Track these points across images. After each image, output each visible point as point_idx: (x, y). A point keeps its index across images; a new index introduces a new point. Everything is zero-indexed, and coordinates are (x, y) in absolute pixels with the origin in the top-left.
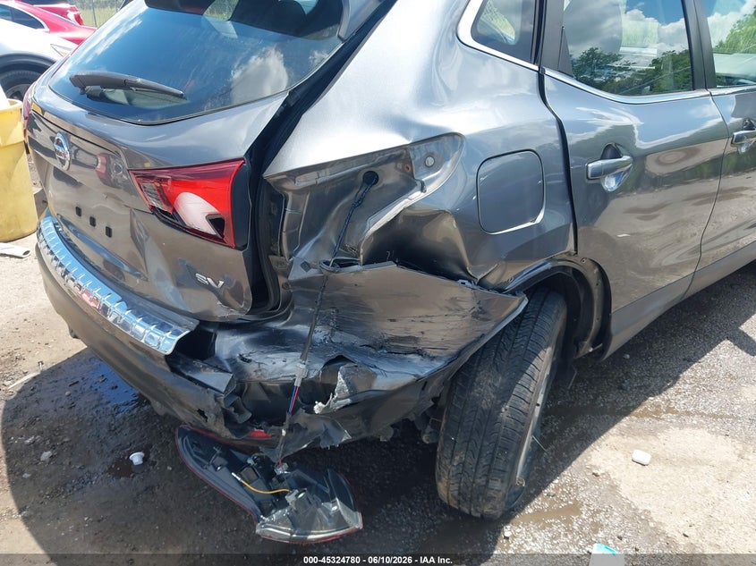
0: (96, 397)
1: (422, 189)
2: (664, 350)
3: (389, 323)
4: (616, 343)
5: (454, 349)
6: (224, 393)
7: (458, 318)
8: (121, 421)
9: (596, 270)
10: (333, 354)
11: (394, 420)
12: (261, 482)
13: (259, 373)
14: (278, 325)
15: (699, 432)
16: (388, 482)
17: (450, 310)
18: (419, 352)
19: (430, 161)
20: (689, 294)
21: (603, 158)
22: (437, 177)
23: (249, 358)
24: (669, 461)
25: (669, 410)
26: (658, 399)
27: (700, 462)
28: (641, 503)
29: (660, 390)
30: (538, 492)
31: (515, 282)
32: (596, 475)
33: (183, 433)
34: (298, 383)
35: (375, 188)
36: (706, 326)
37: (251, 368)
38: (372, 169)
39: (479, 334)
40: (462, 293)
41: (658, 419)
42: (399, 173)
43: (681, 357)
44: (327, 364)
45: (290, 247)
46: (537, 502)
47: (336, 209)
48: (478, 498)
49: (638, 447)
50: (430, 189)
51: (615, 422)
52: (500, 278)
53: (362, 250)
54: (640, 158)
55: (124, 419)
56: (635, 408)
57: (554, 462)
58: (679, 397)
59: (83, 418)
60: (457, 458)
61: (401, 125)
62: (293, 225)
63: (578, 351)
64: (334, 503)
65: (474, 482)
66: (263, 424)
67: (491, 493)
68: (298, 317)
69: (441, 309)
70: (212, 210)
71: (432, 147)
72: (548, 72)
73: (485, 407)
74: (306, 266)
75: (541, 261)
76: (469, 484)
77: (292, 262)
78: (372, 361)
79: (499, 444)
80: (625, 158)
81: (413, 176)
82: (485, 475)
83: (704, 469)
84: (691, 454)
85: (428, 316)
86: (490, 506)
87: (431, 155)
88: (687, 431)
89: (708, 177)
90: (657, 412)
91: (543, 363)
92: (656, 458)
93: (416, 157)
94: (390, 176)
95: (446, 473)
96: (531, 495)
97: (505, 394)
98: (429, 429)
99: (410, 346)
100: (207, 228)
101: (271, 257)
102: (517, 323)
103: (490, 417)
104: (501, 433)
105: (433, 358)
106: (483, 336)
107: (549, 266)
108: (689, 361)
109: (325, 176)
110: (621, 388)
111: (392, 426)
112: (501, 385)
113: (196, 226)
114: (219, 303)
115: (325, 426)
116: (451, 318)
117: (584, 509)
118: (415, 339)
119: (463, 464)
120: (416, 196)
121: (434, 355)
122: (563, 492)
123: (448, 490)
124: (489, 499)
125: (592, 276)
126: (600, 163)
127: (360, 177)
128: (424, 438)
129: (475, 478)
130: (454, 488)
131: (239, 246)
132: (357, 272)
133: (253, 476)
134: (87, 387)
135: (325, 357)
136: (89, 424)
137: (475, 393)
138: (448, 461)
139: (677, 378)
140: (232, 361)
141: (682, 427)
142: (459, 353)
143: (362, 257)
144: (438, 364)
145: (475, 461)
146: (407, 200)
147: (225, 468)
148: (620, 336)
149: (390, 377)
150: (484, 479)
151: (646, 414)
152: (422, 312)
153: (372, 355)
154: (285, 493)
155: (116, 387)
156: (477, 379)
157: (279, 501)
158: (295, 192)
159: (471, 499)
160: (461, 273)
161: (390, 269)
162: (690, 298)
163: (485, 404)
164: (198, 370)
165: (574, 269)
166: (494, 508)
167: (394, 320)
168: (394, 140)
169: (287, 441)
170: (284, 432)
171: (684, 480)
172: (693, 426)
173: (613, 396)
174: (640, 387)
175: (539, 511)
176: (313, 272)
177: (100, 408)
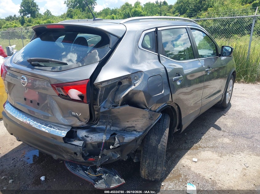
0: (23, 162)
1: (134, 86)
2: (196, 131)
3: (127, 123)
4: (184, 128)
5: (144, 129)
6: (82, 147)
7: (145, 120)
8: (34, 168)
9: (177, 106)
10: (112, 133)
11: (128, 153)
12: (94, 173)
13: (92, 140)
14: (95, 126)
15: (209, 152)
16: (125, 175)
17: (143, 118)
18: (135, 131)
19: (136, 78)
20: (200, 114)
21: (176, 76)
22: (138, 82)
23: (88, 136)
24: (202, 160)
25: (200, 147)
26: (196, 145)
27: (211, 160)
28: (197, 172)
29: (197, 142)
30: (169, 173)
31: (158, 109)
32: (184, 166)
33: (67, 162)
34: (104, 141)
35: (121, 86)
36: (205, 124)
37: (88, 139)
38: (120, 81)
39: (151, 124)
40: (146, 112)
41: (197, 150)
42: (128, 82)
43: (200, 133)
44: (111, 136)
45: (100, 103)
46: (169, 175)
47: (111, 92)
48: (154, 174)
49: (194, 157)
50: (137, 85)
51: (186, 152)
52: (155, 109)
53: (120, 102)
54: (185, 76)
55: (35, 167)
56: (191, 148)
57: (171, 164)
58: (202, 143)
59: (20, 169)
60: (147, 162)
61: (128, 69)
62: (100, 96)
63: (174, 131)
64: (116, 176)
65: (152, 169)
66: (92, 156)
67: (157, 171)
68: (101, 123)
69: (141, 117)
70: (80, 93)
71: (136, 75)
72: (160, 55)
73: (153, 145)
74: (104, 108)
75: (164, 104)
76: (151, 170)
77: (100, 107)
78: (123, 134)
79: (159, 155)
80: (181, 76)
81: (131, 82)
82: (156, 166)
83: (212, 161)
84: (208, 158)
85: (137, 120)
86: (157, 176)
87: (136, 77)
88: (206, 152)
89: (198, 83)
90: (197, 148)
91: (167, 131)
92: (198, 160)
93: (132, 77)
94: (125, 83)
95: (144, 167)
96: (167, 174)
97: (159, 141)
98: (136, 157)
99: (132, 129)
100: (78, 98)
101: (94, 106)
102: (159, 122)
103: (156, 148)
104: (159, 153)
105: (139, 132)
106: (152, 124)
107: (166, 105)
108: (203, 134)
109: (110, 83)
110: (186, 143)
111: (127, 155)
112: (157, 138)
113: (74, 98)
114: (78, 121)
115: (112, 153)
116: (144, 120)
117: (182, 175)
118: (134, 127)
119: (149, 163)
120: (133, 87)
121: (140, 131)
122: (176, 172)
123: (145, 173)
124: (157, 173)
125: (176, 108)
126: (176, 77)
127: (117, 83)
128: (135, 161)
129: (152, 167)
130: (147, 171)
131: (88, 102)
132: (119, 108)
133: (91, 172)
134: (19, 160)
135: (110, 133)
136: (23, 170)
137: (151, 141)
138: (144, 163)
139: (201, 138)
140: (82, 138)
141: (204, 151)
142: (146, 130)
143: (120, 104)
144: (141, 133)
145: (152, 162)
146: (131, 88)
147: (82, 171)
148: (185, 126)
149: (128, 138)
150: (155, 167)
151: (194, 149)
152: (136, 119)
153: (122, 132)
154: (102, 175)
155: (29, 158)
156: (150, 138)
157: (100, 178)
158: (101, 87)
159: (152, 174)
160: (145, 107)
161: (127, 107)
162: (201, 115)
163: (154, 145)
164: (73, 141)
165: (171, 106)
166: (159, 176)
167: (128, 122)
168: (126, 73)
169: (101, 159)
170: (100, 157)
171: (207, 165)
172: (207, 150)
173: (184, 145)
174: (191, 142)
175: (170, 178)
176: (106, 109)
177: (25, 165)
